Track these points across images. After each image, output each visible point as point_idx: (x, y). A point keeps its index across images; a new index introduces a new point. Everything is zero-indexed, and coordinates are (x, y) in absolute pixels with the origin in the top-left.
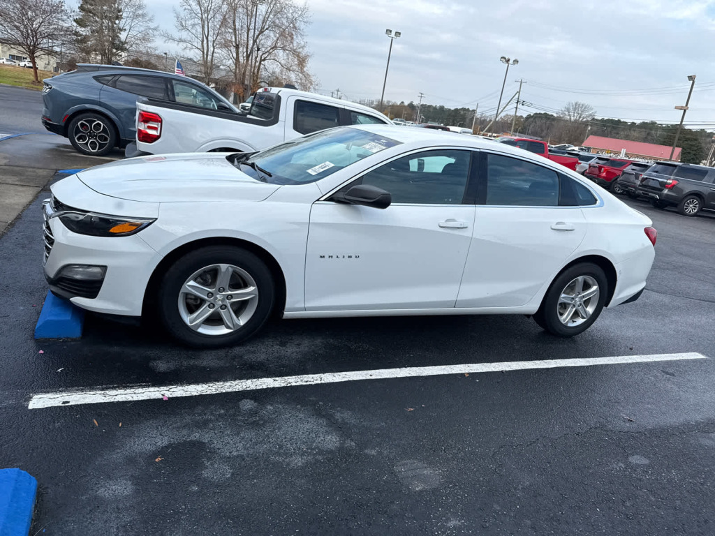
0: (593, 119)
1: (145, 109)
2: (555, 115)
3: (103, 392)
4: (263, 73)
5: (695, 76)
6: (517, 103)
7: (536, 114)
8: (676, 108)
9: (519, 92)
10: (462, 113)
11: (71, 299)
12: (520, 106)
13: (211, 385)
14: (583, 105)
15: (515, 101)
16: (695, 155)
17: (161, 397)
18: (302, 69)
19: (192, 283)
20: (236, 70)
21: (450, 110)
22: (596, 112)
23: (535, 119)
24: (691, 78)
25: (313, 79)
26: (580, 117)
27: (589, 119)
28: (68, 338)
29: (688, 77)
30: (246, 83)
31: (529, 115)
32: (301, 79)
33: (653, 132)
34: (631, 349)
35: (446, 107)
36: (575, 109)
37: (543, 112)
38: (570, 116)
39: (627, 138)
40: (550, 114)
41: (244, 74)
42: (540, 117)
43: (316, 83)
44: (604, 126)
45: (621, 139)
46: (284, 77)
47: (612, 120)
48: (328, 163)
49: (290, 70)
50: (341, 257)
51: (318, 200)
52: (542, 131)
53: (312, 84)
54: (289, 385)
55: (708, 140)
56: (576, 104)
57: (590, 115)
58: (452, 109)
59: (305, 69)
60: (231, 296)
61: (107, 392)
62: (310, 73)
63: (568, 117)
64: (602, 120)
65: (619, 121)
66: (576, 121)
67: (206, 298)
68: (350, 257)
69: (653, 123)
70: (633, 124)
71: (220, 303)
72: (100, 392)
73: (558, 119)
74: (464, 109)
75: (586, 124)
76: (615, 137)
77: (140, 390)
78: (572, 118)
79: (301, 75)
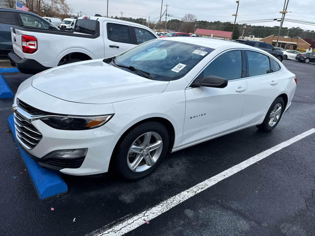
0: (196, 21)
1: (25, 34)
2: (180, 20)
3: (111, 230)
4: (42, 5)
5: (239, 1)
6: (166, 15)
7: (172, 20)
8: (233, 15)
9: (166, 10)
10: (140, 21)
11: (60, 171)
12: (167, 17)
13: (162, 204)
14: (192, 15)
15: (165, 14)
16: (236, 34)
17: (144, 222)
18: (62, 2)
19: (133, 146)
20: (27, 4)
21: (134, 19)
22: (197, 18)
23: (172, 22)
24: (238, 2)
25: (69, 7)
26: (191, 20)
27: (194, 21)
28: (61, 194)
29: (237, 2)
30: (34, 10)
31: (169, 21)
32: (63, 7)
33: (219, 25)
34: (294, 132)
35: (132, 18)
36: (189, 17)
37: (175, 19)
38: (187, 20)
39: (210, 29)
40: (178, 19)
41: (32, 5)
42: (173, 21)
43: (71, 9)
44: (200, 24)
45: (208, 29)
46: (54, 7)
47: (203, 21)
48: (180, 64)
49: (56, 3)
50: (198, 116)
51: (187, 87)
52: (175, 27)
53: (69, 10)
54: (196, 193)
55: (241, 28)
56: (189, 15)
57: (195, 19)
58: (136, 19)
59: (64, 2)
60: (150, 148)
61: (113, 228)
62: (68, 4)
63: (186, 21)
64: (199, 21)
65: (206, 21)
66: (189, 22)
67: (139, 152)
68: (202, 115)
69: (219, 22)
70: (211, 22)
71: (146, 153)
72: (110, 230)
73: (182, 22)
74: (141, 19)
75: (193, 23)
76: (205, 29)
77: (130, 221)
78: (188, 21)
79: (62, 5)
